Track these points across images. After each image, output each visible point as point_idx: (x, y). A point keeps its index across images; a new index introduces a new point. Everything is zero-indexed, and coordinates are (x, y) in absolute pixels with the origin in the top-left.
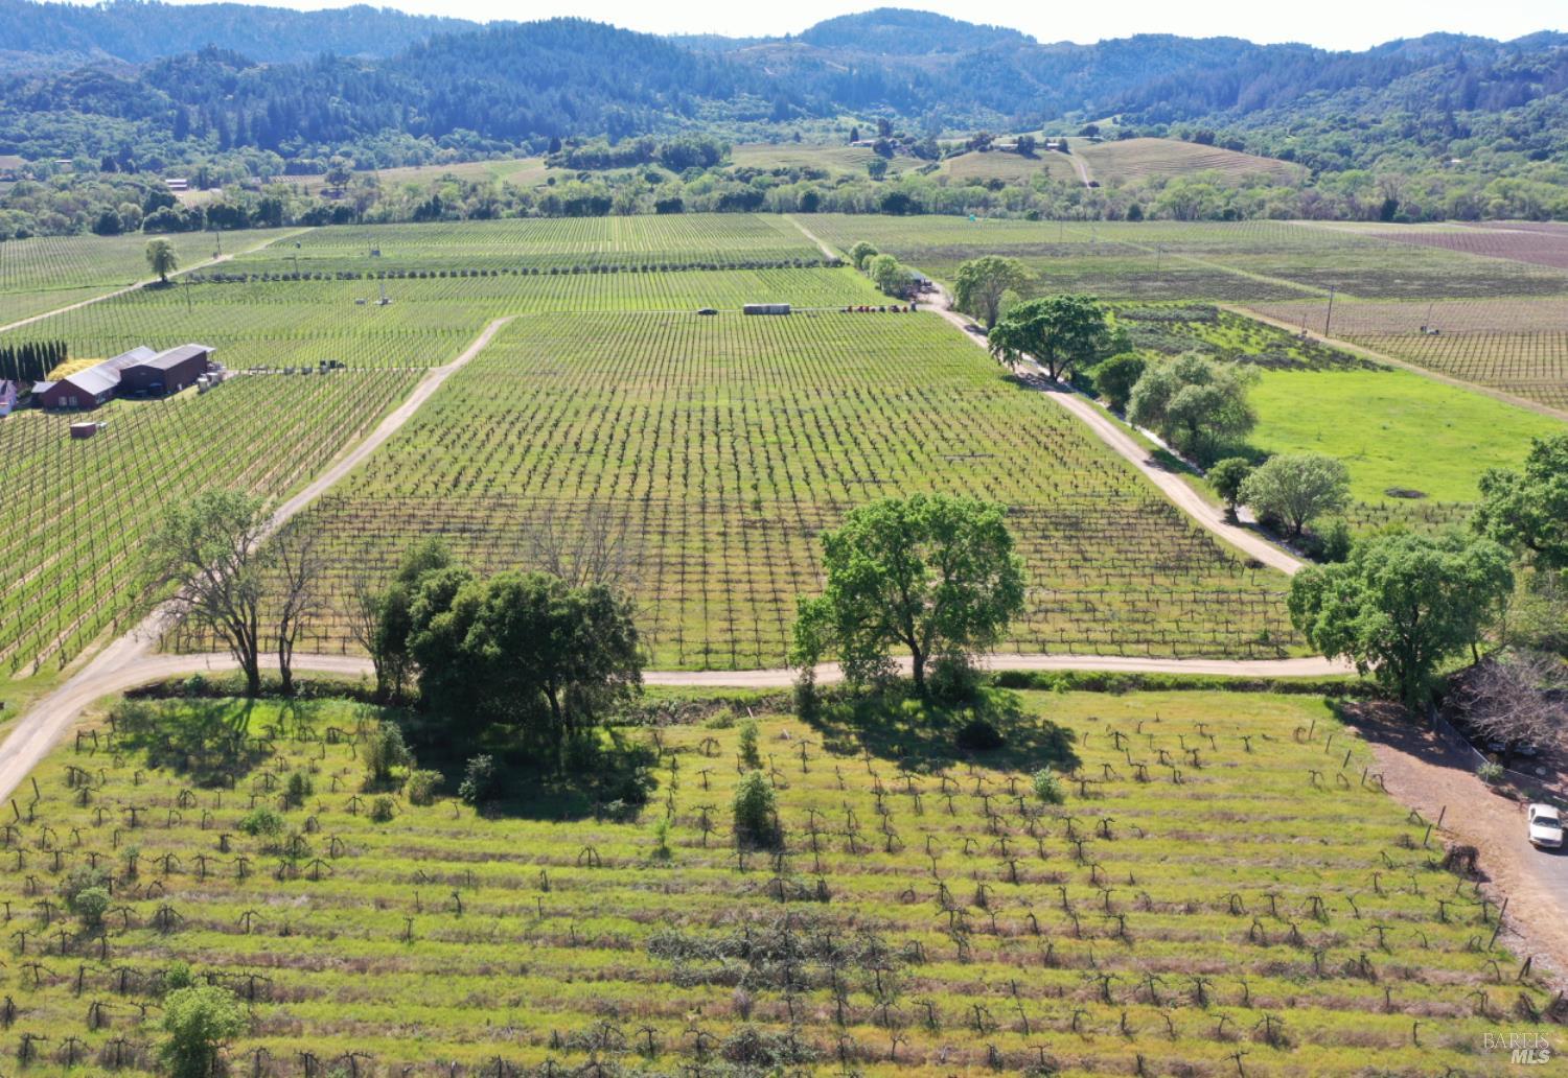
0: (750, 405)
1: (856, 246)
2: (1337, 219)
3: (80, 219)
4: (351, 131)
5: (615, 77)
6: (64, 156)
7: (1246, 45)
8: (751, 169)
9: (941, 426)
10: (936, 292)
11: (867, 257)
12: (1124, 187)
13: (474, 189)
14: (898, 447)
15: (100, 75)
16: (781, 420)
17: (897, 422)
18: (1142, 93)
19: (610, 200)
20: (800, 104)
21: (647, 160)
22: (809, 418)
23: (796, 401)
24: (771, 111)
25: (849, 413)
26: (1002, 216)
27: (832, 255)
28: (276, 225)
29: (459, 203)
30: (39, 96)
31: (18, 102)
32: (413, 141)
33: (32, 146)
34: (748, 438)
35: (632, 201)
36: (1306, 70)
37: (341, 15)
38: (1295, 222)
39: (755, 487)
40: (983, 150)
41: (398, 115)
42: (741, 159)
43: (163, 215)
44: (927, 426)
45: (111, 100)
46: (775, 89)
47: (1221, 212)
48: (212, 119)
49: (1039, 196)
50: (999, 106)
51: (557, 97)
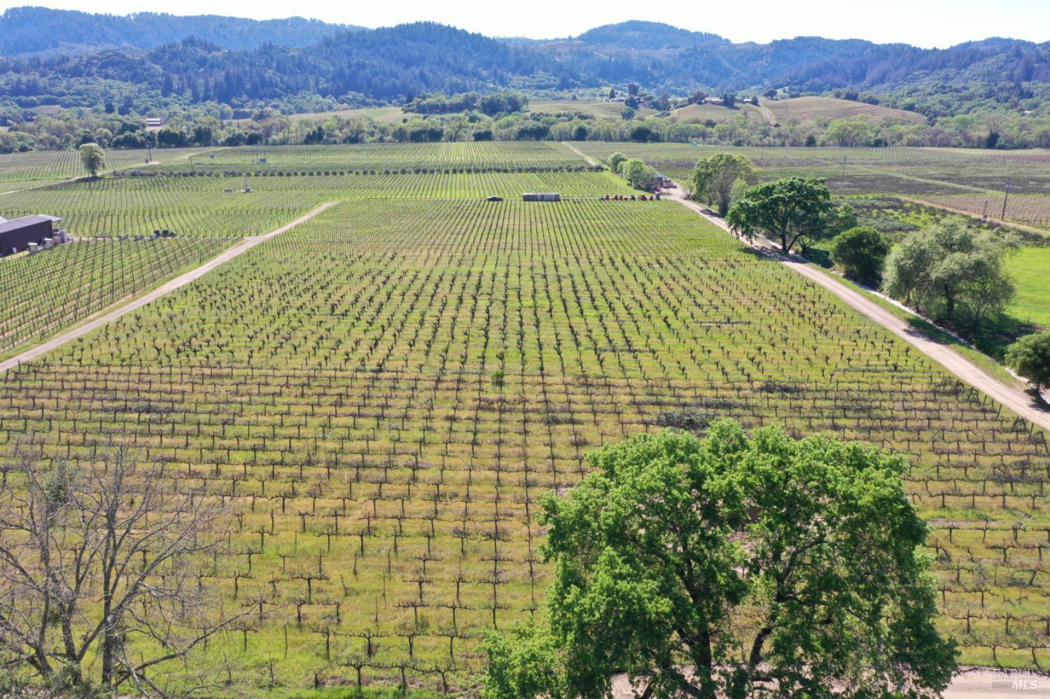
0: (514, 271)
1: (613, 156)
2: (954, 147)
3: (68, 139)
4: (279, 91)
5: (456, 60)
6: (88, 106)
7: (869, 44)
8: (542, 114)
9: (693, 292)
10: (675, 187)
11: (621, 163)
12: (801, 126)
13: (348, 123)
14: (653, 312)
15: (117, 54)
16: (540, 284)
17: (650, 288)
18: (803, 73)
19: (442, 131)
20: (577, 78)
21: (471, 108)
22: (566, 283)
23: (556, 268)
24: (558, 82)
25: (605, 279)
26: (715, 143)
27: (593, 163)
28: (207, 145)
29: (337, 132)
30: (76, 67)
31: (62, 71)
32: (321, 98)
33: (69, 99)
34: (504, 302)
35: (457, 132)
36: (912, 58)
37: (283, 23)
38: (925, 148)
39: (501, 357)
40: (700, 103)
41: (312, 82)
42: (535, 108)
43: (126, 137)
44: (679, 291)
45: (124, 70)
46: (561, 69)
47: (872, 141)
48: (188, 83)
49: (741, 130)
50: (707, 82)
51: (417, 72)
